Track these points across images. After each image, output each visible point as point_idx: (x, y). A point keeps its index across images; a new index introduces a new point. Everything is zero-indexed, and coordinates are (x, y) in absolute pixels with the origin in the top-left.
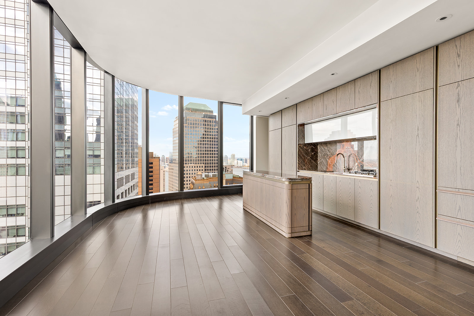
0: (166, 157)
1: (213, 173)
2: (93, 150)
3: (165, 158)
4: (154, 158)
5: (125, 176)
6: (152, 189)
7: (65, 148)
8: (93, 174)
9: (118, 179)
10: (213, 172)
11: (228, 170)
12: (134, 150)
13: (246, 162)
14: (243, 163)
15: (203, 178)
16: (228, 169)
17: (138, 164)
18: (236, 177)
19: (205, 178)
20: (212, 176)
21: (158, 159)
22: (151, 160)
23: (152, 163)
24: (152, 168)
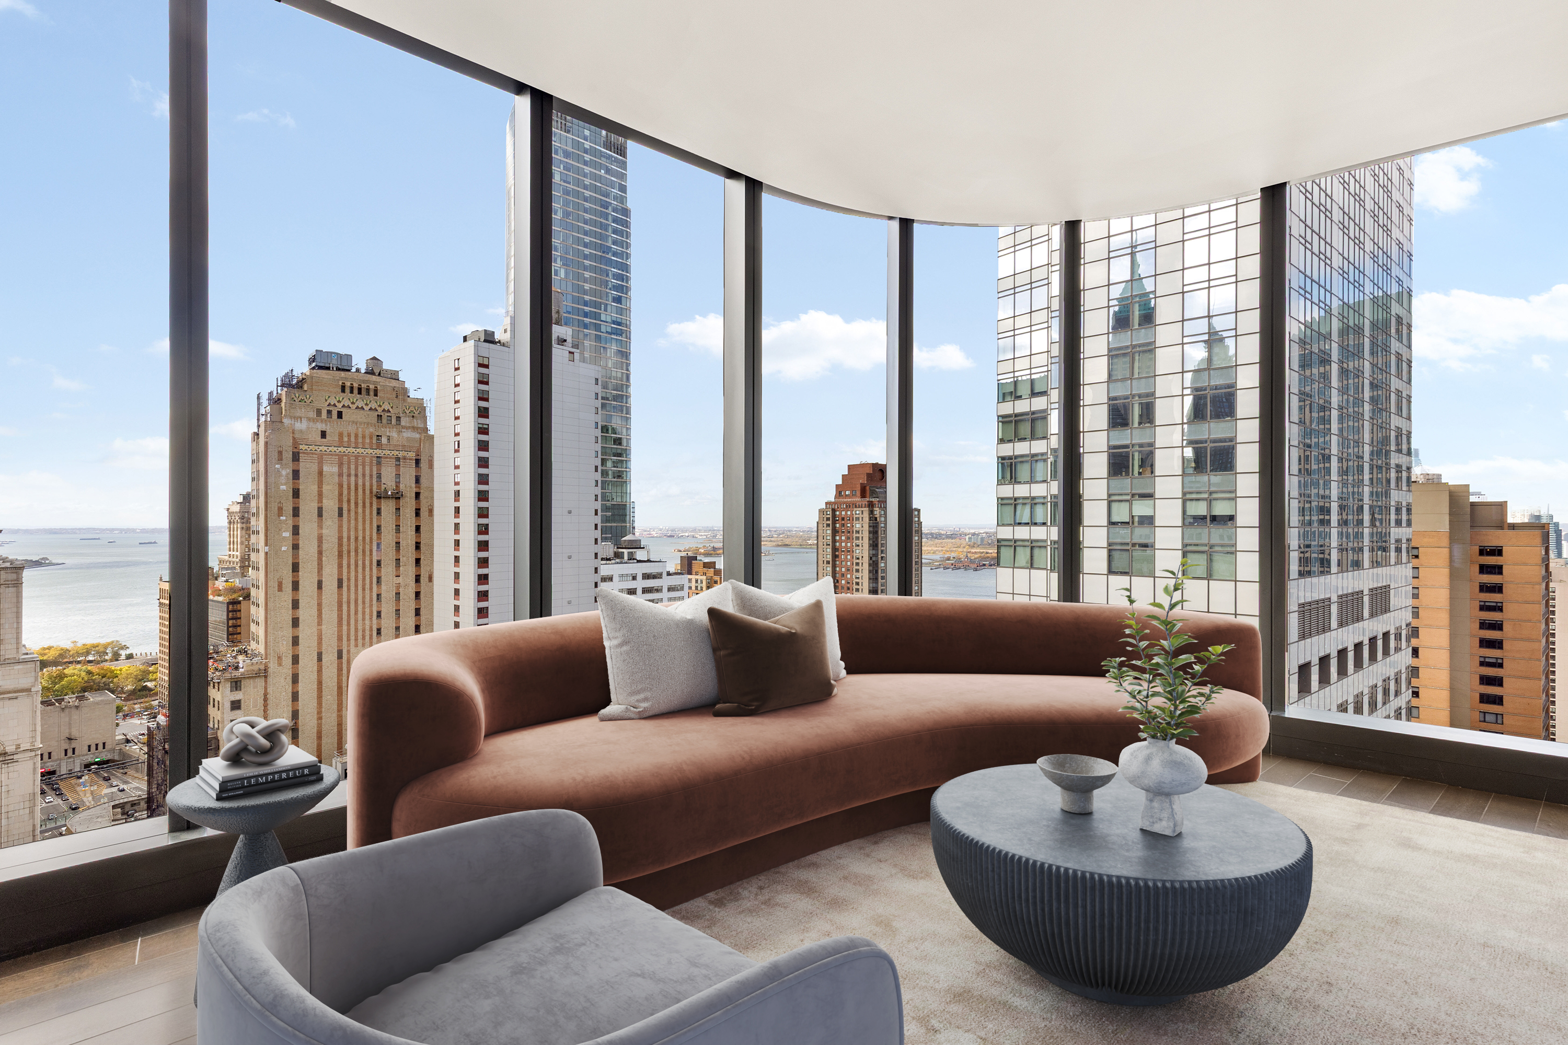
2: (1210, 502)
4: (1510, 526)
5: (1340, 597)
6: (1501, 666)
7: (1133, 495)
8: (1209, 577)
9: (1302, 605)
12: (1387, 494)
21: (1538, 532)
22: (1493, 539)
23: (1498, 552)
24: (1501, 573)
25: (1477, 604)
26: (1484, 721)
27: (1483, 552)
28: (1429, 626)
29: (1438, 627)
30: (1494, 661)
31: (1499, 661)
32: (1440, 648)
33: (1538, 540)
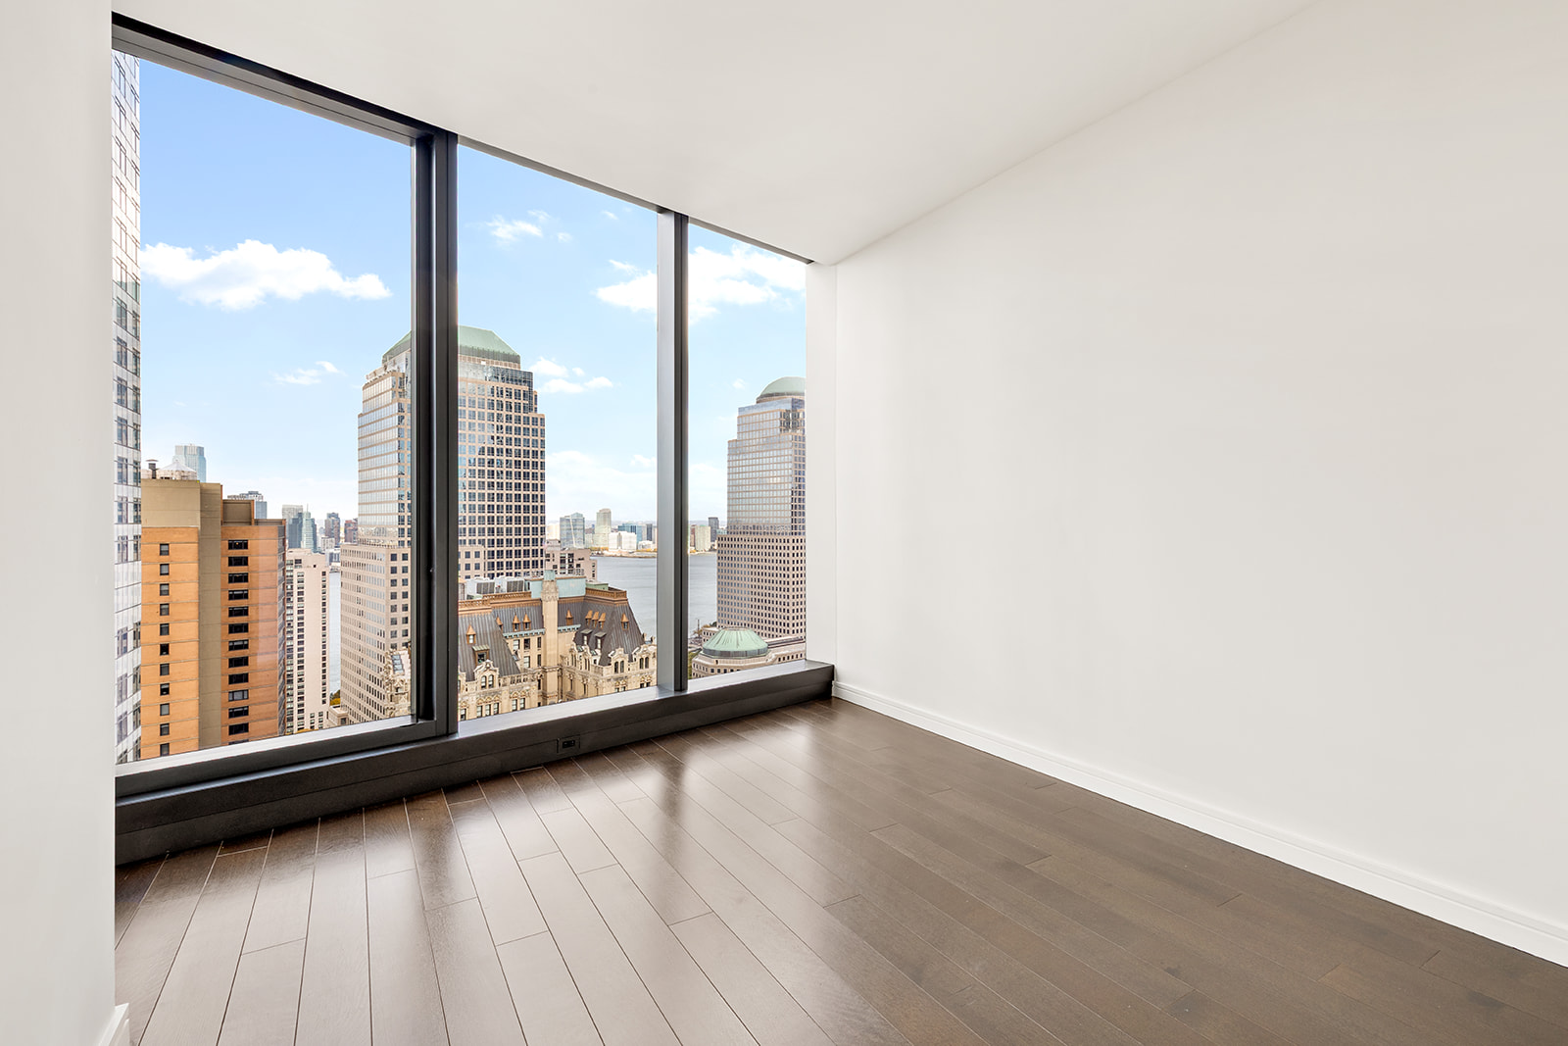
0: (344, 518)
1: (513, 579)
3: (342, 525)
4: (257, 522)
6: (246, 647)
10: (511, 574)
11: (578, 565)
13: (650, 538)
14: (640, 538)
15: (470, 597)
16: (579, 562)
17: (136, 548)
18: (597, 588)
19: (479, 597)
20: (504, 588)
21: (275, 527)
22: (239, 533)
23: (244, 545)
24: (246, 564)
25: (227, 594)
26: (233, 700)
27: (232, 545)
28: (179, 621)
29: (188, 621)
30: (241, 643)
31: (246, 643)
32: (190, 641)
33: (275, 534)
